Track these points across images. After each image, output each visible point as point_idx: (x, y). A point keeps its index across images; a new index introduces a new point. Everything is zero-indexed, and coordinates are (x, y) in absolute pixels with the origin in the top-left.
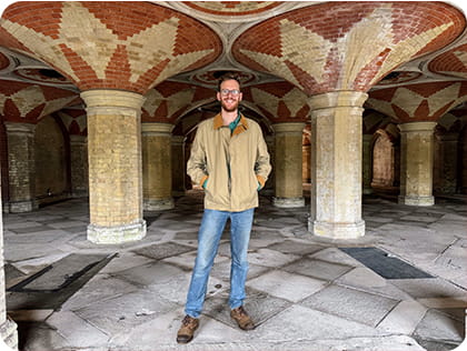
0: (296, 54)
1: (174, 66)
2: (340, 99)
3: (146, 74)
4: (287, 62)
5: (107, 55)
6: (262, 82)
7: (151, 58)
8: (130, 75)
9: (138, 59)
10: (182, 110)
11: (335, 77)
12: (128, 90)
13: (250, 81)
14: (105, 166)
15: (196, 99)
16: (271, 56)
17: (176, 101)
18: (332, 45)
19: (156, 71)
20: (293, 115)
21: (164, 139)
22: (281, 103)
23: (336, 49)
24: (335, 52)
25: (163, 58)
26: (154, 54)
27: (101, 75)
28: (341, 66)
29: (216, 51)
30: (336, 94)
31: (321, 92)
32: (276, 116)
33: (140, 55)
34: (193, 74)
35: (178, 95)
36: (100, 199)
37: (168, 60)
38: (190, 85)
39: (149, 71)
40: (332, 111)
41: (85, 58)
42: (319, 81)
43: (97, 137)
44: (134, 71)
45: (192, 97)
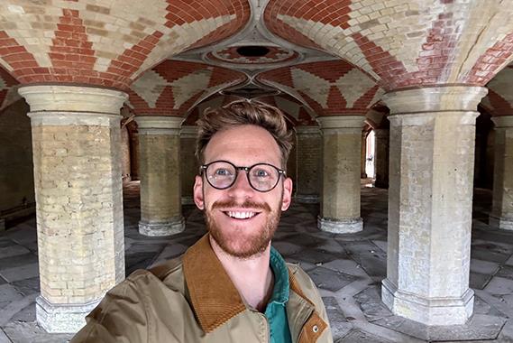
0: (374, 22)
1: (170, 42)
2: (444, 98)
3: (121, 58)
4: (356, 36)
5: (48, 27)
6: (307, 61)
7: (128, 31)
8: (94, 60)
9: (104, 33)
10: (194, 98)
11: (440, 62)
12: (92, 84)
13: (291, 59)
14: (57, 208)
15: (213, 83)
16: (329, 26)
17: (185, 88)
18: (443, 8)
19: (139, 52)
20: (350, 105)
21: (169, 138)
22: (334, 89)
23: (450, 15)
24: (445, 21)
25: (149, 31)
26: (132, 25)
27: (44, 61)
28: (452, 45)
29: (239, 16)
30: (439, 91)
31: (412, 86)
32: (324, 106)
33: (107, 27)
34: (205, 51)
35: (187, 78)
36: (52, 262)
37: (158, 34)
38: (205, 66)
39: (127, 52)
40: (430, 117)
41: (11, 34)
42: (410, 68)
43: (45, 161)
44: (101, 54)
45: (207, 80)
